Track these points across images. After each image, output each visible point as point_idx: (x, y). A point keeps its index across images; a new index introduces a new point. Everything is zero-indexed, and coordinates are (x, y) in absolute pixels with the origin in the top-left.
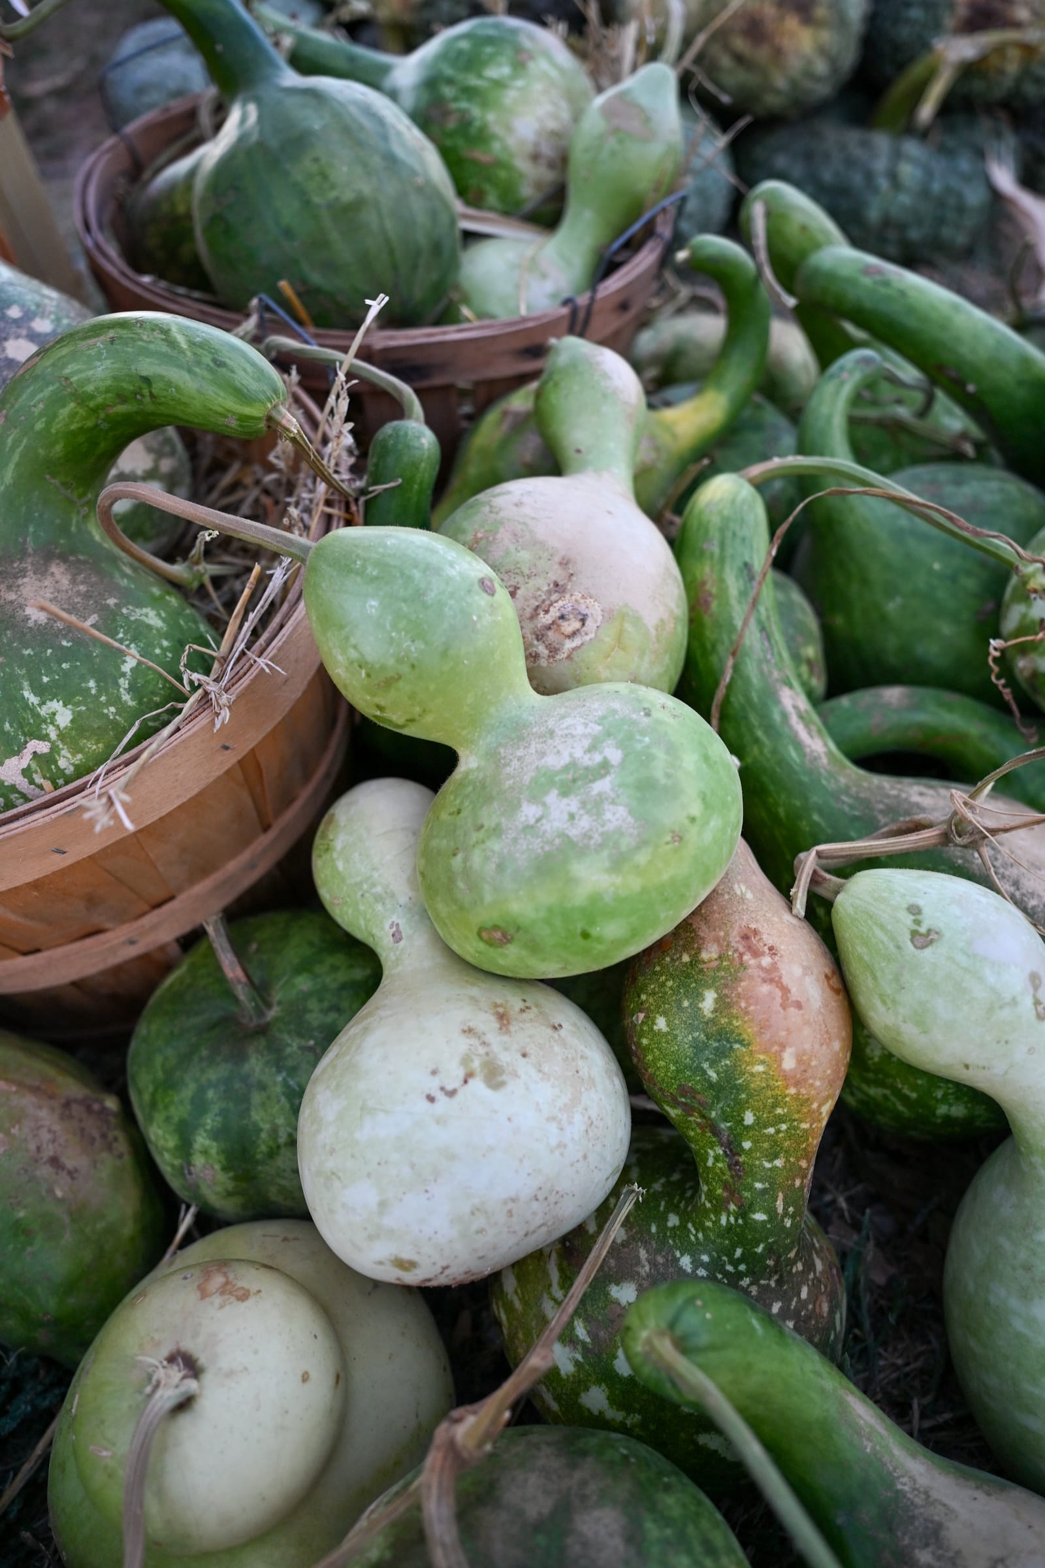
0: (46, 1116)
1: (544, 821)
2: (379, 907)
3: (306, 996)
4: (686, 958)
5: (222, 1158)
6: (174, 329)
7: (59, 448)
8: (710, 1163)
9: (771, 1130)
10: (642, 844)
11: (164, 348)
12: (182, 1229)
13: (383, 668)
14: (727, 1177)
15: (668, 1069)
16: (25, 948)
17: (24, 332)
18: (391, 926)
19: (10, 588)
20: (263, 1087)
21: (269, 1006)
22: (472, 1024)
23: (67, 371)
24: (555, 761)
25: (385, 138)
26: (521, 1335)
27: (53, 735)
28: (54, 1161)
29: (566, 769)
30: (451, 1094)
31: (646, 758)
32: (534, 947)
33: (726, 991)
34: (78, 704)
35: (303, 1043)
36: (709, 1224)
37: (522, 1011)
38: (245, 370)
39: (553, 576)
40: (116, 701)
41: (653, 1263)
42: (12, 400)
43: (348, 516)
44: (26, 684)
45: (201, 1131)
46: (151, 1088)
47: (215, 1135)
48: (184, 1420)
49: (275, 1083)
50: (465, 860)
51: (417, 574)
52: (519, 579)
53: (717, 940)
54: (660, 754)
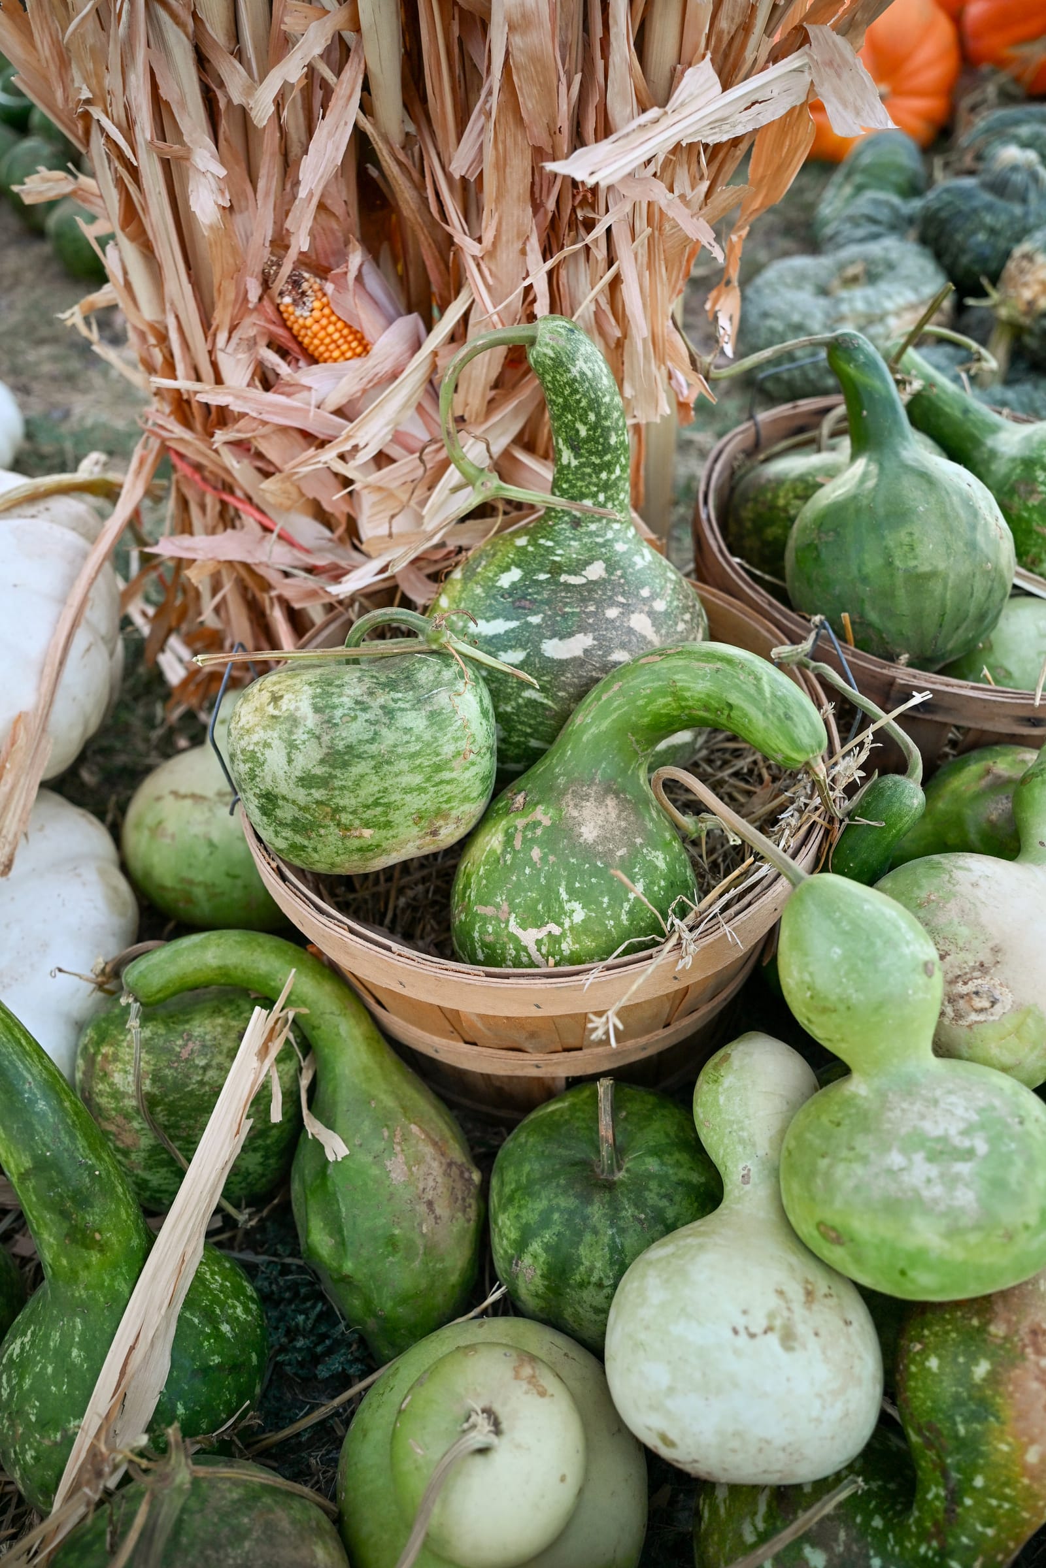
0: (436, 1168)
1: (905, 1173)
2: (740, 1149)
3: (651, 1176)
4: (975, 1322)
5: (545, 1267)
6: (765, 679)
7: (646, 720)
8: (930, 1496)
9: (994, 1502)
10: (977, 1227)
11: (753, 691)
12: (491, 1299)
13: (826, 998)
14: (940, 1516)
15: (924, 1403)
16: (468, 1039)
17: (646, 609)
18: (744, 1169)
19: (576, 805)
20: (595, 1232)
21: (620, 1169)
22: (785, 1288)
23: (676, 677)
24: (932, 1129)
25: (973, 528)
26: (716, 1537)
27: (566, 926)
28: (430, 1204)
29: (939, 1139)
30: (752, 1336)
31: (1006, 1161)
32: (858, 1259)
33: (1000, 1369)
34: (590, 910)
35: (636, 1213)
36: (908, 1545)
37: (826, 1296)
38: (804, 727)
39: (981, 957)
40: (616, 918)
41: (848, 1548)
42: (630, 678)
43: (829, 827)
44: (564, 883)
45: (539, 1240)
46: (513, 1186)
47: (547, 1248)
48: (479, 1460)
49: (605, 1234)
50: (831, 1166)
51: (879, 943)
52: (952, 947)
53: (1008, 1321)
54: (1019, 1163)
